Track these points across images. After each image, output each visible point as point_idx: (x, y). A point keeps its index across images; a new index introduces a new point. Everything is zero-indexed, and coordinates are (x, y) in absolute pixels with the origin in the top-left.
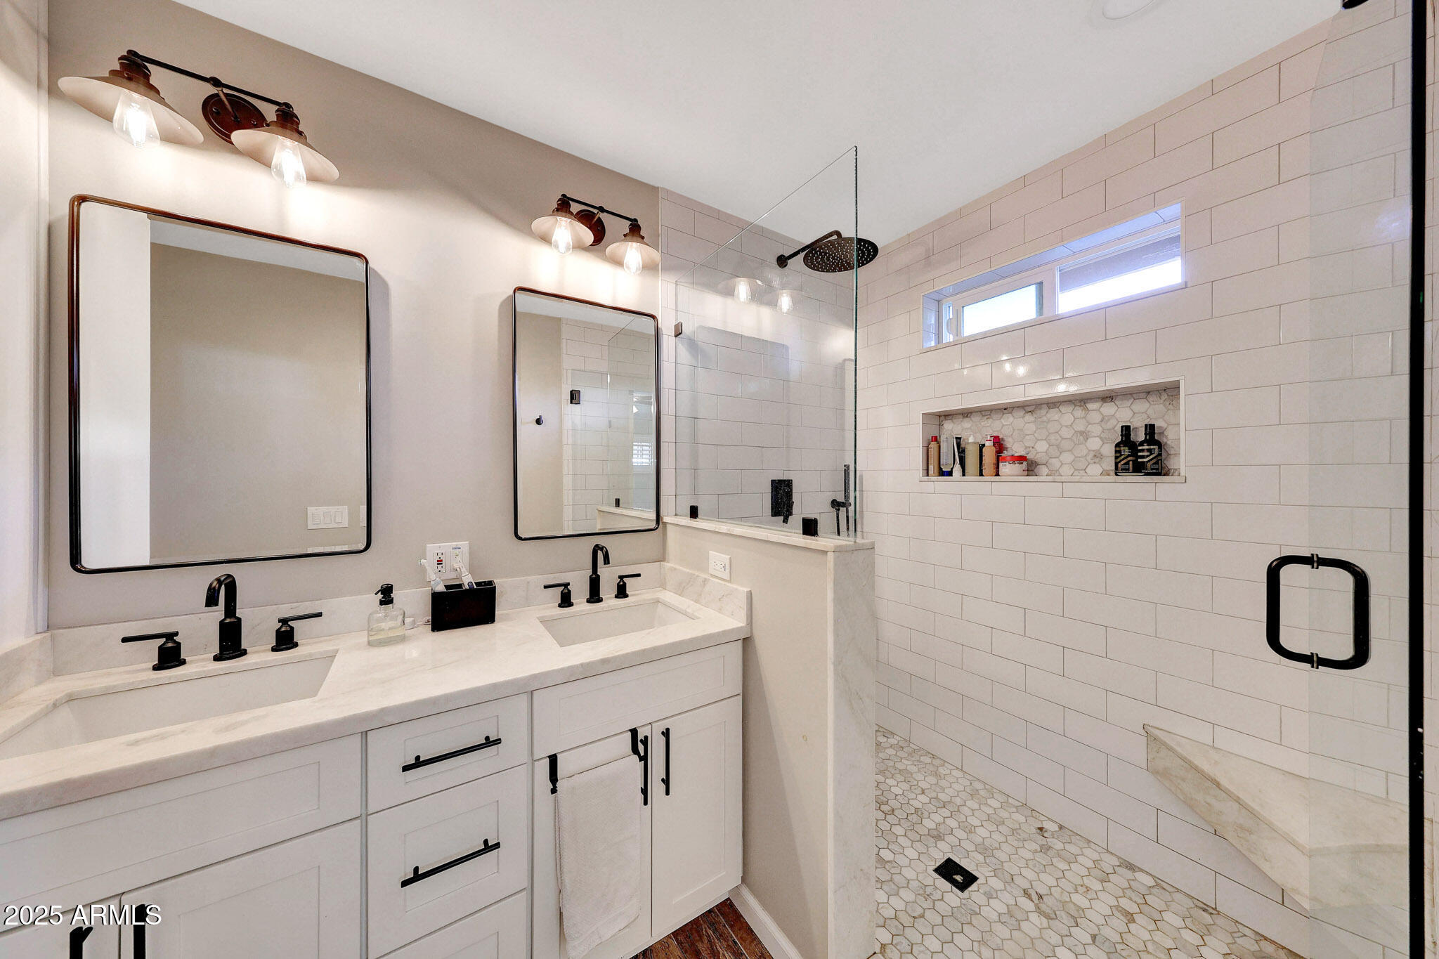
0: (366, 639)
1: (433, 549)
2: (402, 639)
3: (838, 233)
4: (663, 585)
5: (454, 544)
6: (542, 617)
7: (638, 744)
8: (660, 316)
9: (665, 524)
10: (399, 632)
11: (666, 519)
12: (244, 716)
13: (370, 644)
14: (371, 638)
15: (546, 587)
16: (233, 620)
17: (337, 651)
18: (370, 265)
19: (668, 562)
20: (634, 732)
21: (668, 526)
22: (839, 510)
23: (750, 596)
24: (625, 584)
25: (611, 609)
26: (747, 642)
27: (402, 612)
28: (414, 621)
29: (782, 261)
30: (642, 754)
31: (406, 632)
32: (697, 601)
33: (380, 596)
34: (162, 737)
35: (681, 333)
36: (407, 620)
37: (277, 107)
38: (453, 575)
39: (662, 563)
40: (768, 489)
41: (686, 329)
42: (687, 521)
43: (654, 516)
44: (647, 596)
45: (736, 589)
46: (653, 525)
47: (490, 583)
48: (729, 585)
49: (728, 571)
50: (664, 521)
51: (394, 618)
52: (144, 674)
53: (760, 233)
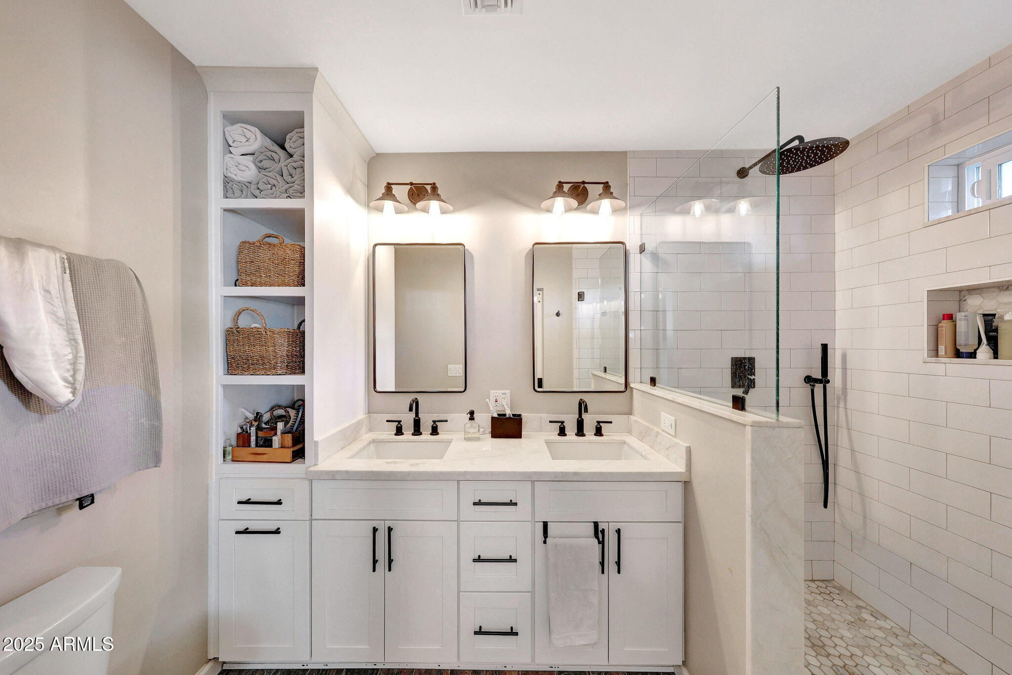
0: (463, 436)
1: (494, 393)
2: (478, 439)
3: (800, 138)
4: (630, 432)
5: (503, 391)
6: (548, 440)
7: (598, 532)
8: (628, 243)
9: (632, 388)
10: (477, 435)
11: (632, 385)
12: (419, 461)
13: (465, 439)
14: (466, 436)
15: (550, 422)
16: (418, 418)
17: (452, 440)
18: (466, 248)
19: (634, 416)
20: (596, 525)
21: (634, 390)
22: (814, 386)
23: (689, 451)
24: (601, 427)
25: (591, 442)
26: (687, 485)
27: (478, 425)
28: (484, 430)
29: (742, 173)
30: (601, 540)
31: (480, 436)
32: (652, 447)
33: (469, 415)
34: (395, 463)
35: (644, 251)
36: (481, 430)
37: (430, 186)
38: (502, 409)
39: (630, 416)
40: (728, 364)
41: (648, 247)
42: (647, 387)
43: (623, 381)
44: (617, 437)
45: (678, 443)
46: (623, 389)
47: (520, 415)
48: (674, 439)
49: (674, 428)
50: (631, 386)
51: (475, 428)
52: (391, 436)
53: (719, 156)
